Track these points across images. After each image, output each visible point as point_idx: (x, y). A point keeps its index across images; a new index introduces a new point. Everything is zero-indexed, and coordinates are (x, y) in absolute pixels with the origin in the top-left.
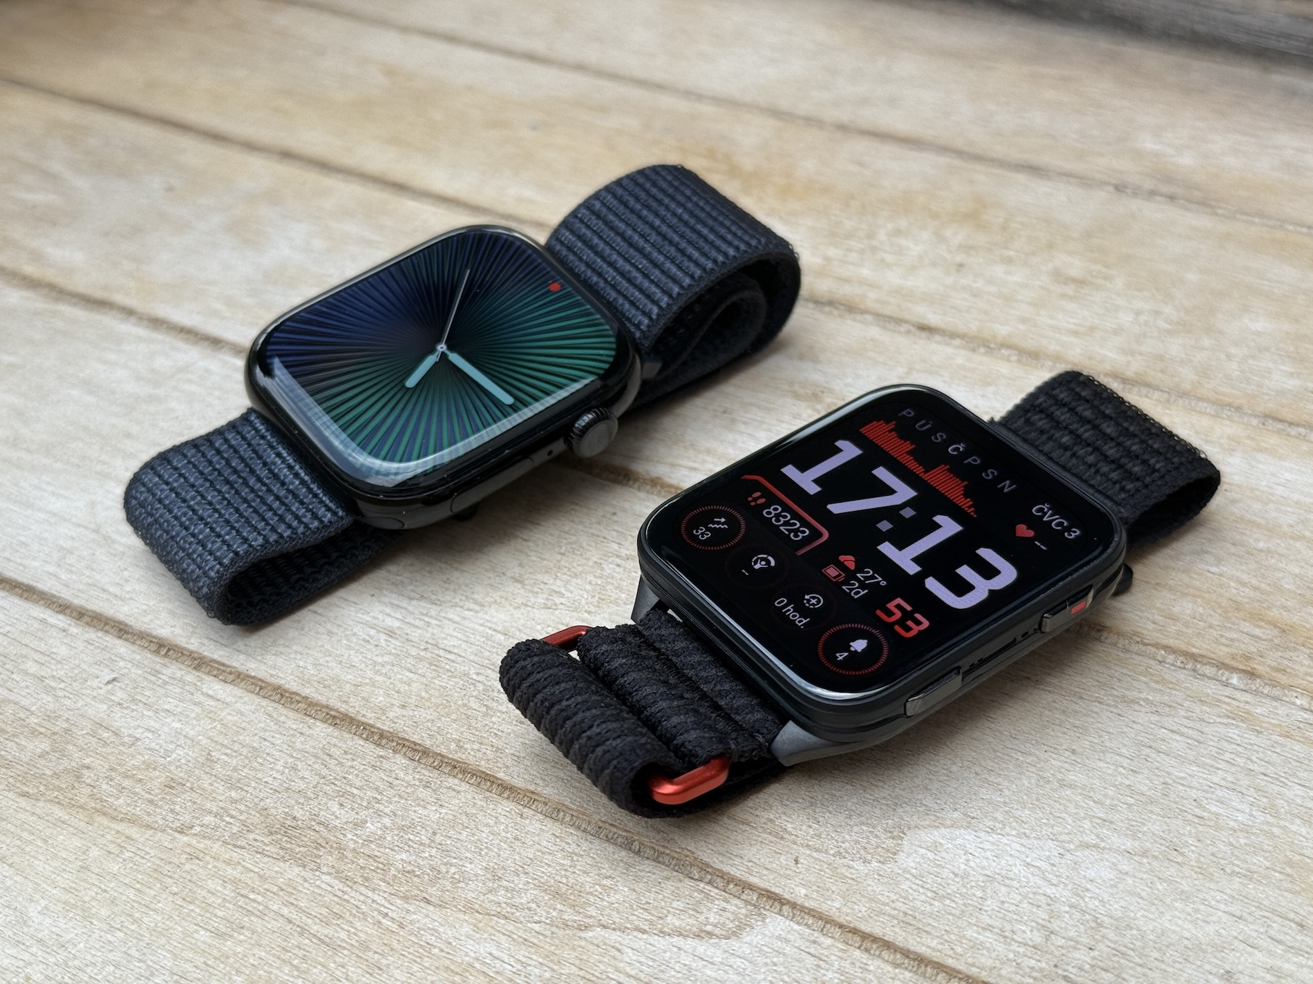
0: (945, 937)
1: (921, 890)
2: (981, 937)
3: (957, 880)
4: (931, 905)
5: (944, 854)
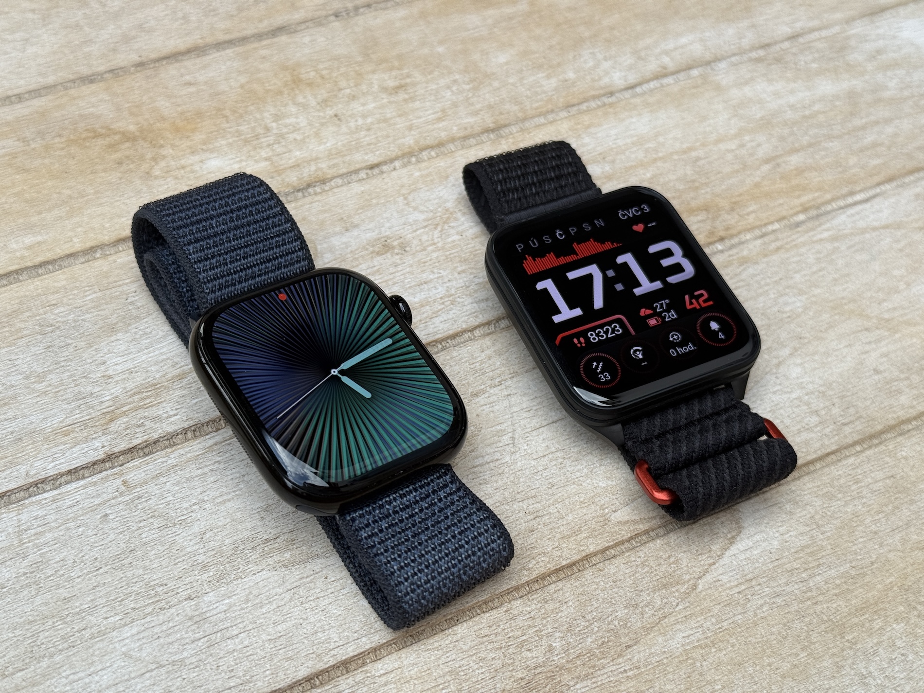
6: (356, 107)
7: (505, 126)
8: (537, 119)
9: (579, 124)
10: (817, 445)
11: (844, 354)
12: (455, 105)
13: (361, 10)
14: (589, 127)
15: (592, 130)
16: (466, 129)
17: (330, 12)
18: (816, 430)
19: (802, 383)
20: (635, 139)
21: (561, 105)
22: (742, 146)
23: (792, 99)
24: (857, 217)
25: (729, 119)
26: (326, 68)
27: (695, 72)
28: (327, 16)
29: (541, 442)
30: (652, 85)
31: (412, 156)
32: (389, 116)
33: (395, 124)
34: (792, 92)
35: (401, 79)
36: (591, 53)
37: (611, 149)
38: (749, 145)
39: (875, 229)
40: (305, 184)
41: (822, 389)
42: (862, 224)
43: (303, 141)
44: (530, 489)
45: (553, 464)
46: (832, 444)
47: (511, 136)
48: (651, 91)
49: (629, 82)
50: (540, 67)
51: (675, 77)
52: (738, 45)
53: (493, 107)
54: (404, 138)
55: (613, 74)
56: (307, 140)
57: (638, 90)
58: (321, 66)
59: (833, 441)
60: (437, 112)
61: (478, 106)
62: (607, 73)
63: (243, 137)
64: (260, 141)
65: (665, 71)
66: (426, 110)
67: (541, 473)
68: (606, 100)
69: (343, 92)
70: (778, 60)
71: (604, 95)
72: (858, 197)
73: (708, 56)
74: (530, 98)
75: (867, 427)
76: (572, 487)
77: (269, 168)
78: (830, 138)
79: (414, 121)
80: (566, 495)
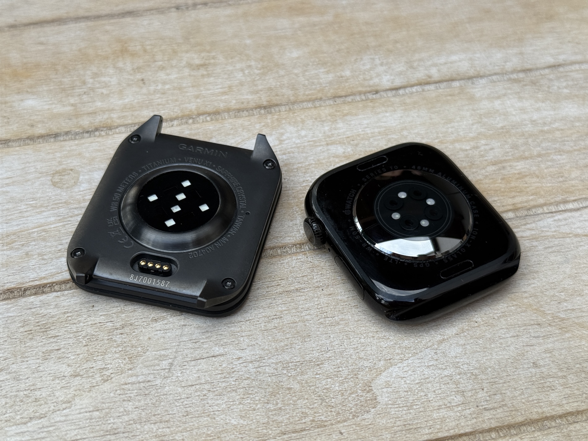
0: (428, 425)
1: (401, 409)
2: (441, 414)
3: (409, 393)
4: (410, 413)
5: (394, 385)
6: (162, 75)
7: (277, 105)
8: (306, 103)
9: (339, 111)
10: (454, 423)
11: (510, 343)
12: (241, 84)
13: (199, 7)
14: (346, 115)
15: (348, 118)
16: (243, 103)
17: (173, 5)
18: (456, 409)
19: (458, 362)
20: (382, 129)
21: (329, 95)
22: (477, 148)
23: (535, 116)
24: (563, 223)
25: (473, 125)
26: (151, 45)
27: (456, 84)
28: (169, 8)
29: (195, 372)
30: (414, 89)
31: (190, 118)
32: (184, 85)
33: (187, 92)
34: (538, 110)
35: (206, 60)
36: (371, 59)
37: (359, 135)
38: (482, 148)
39: (577, 236)
40: (93, 128)
41: (476, 371)
42: (565, 229)
43: (108, 95)
44: (166, 413)
45: (196, 394)
46: (468, 426)
47: (278, 113)
48: (412, 93)
49: (395, 84)
50: (324, 64)
51: (437, 85)
52: (502, 67)
53: (272, 90)
54: (189, 104)
55: (384, 77)
56: (112, 95)
57: (401, 92)
58: (148, 43)
59: (470, 423)
60: (225, 88)
61: (260, 87)
62: (378, 75)
63: (63, 86)
64: (74, 91)
65: (429, 79)
66: (217, 85)
67: (182, 400)
68: (370, 96)
69: (157, 63)
70: (533, 83)
71: (369, 92)
72: (570, 206)
73: (472, 73)
74: (307, 86)
75: (508, 416)
76: (206, 418)
77: (71, 112)
78: (560, 152)
79: (203, 92)
80: (196, 425)
